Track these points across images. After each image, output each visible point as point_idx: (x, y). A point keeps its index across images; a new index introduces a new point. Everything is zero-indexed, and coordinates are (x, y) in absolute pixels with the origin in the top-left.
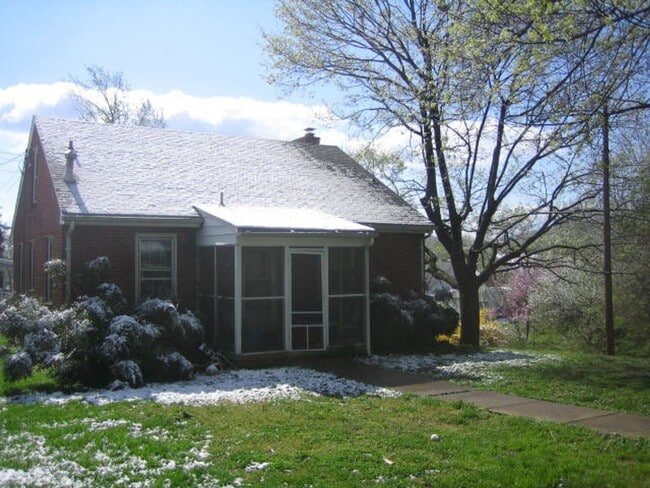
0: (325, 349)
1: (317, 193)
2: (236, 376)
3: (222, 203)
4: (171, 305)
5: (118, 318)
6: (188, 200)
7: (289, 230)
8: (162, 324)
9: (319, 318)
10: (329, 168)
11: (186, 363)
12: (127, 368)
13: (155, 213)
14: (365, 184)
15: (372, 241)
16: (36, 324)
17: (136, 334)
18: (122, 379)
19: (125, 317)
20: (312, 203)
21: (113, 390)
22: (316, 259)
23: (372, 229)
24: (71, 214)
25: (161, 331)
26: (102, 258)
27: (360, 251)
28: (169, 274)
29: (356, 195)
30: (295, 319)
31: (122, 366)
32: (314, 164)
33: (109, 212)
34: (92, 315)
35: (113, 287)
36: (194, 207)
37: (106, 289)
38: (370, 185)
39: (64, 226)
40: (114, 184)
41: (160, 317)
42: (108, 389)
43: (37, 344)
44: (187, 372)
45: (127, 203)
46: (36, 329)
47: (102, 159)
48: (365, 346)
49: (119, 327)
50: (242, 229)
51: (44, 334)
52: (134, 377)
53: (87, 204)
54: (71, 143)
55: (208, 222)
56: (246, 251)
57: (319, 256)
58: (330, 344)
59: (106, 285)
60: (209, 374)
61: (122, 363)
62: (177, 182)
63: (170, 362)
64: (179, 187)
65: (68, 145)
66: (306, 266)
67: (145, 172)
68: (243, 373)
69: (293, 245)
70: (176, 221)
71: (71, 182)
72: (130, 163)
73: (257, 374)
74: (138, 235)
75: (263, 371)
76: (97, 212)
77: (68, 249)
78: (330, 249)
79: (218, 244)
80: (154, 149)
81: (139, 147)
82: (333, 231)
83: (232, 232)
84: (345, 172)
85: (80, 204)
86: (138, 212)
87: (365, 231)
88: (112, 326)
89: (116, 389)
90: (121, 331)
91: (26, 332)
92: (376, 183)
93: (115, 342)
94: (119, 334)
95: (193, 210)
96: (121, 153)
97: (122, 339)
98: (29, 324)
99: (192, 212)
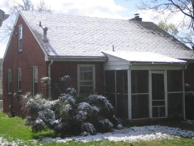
0: (166, 117)
1: (152, 45)
2: (133, 130)
3: (113, 50)
4: (104, 98)
5: (81, 103)
6: (99, 49)
7: (151, 62)
8: (100, 106)
9: (163, 103)
10: (152, 33)
11: (111, 124)
12: (88, 126)
13: (87, 55)
14: (170, 40)
15: (186, 67)
16: (43, 107)
17: (91, 111)
18: (87, 131)
19: (85, 103)
20: (150, 50)
21: (84, 136)
22: (162, 76)
23: (186, 62)
24: (51, 56)
25: (100, 109)
26: (67, 76)
27: (180, 71)
28: (91, 83)
29: (168, 45)
30: (154, 103)
31: (86, 125)
32: (145, 31)
33: (67, 55)
34: (70, 102)
35: (73, 89)
36: (102, 52)
37: (70, 90)
38: (173, 40)
39: (47, 62)
40: (64, 42)
41: (100, 103)
42: (81, 135)
43: (46, 116)
44: (112, 127)
45: (73, 50)
46: (43, 109)
47: (55, 30)
48: (183, 115)
49: (83, 108)
50: (132, 62)
51: (47, 111)
52: (92, 130)
53: (57, 51)
54: (40, 22)
55: (110, 59)
56: (133, 72)
57: (163, 74)
58: (168, 115)
59: (70, 88)
60: (119, 129)
61: (86, 124)
62: (90, 40)
63: (105, 123)
64: (93, 43)
65: (39, 24)
66: (158, 79)
67: (75, 36)
68: (136, 128)
69: (152, 69)
70: (96, 59)
71: (46, 41)
72: (68, 32)
73: (142, 128)
74: (78, 65)
75: (144, 127)
76: (62, 55)
77: (49, 72)
78: (168, 71)
79: (117, 69)
80: (75, 25)
81: (69, 24)
82: (170, 63)
83: (126, 64)
84: (160, 34)
85: (54, 51)
86: (79, 55)
87: (183, 63)
88: (79, 107)
89: (85, 136)
90: (84, 109)
91: (39, 110)
92: (175, 40)
93: (83, 114)
94: (83, 111)
95: (102, 54)
96: (62, 27)
97: (86, 113)
98: (40, 107)
99: (102, 55)
